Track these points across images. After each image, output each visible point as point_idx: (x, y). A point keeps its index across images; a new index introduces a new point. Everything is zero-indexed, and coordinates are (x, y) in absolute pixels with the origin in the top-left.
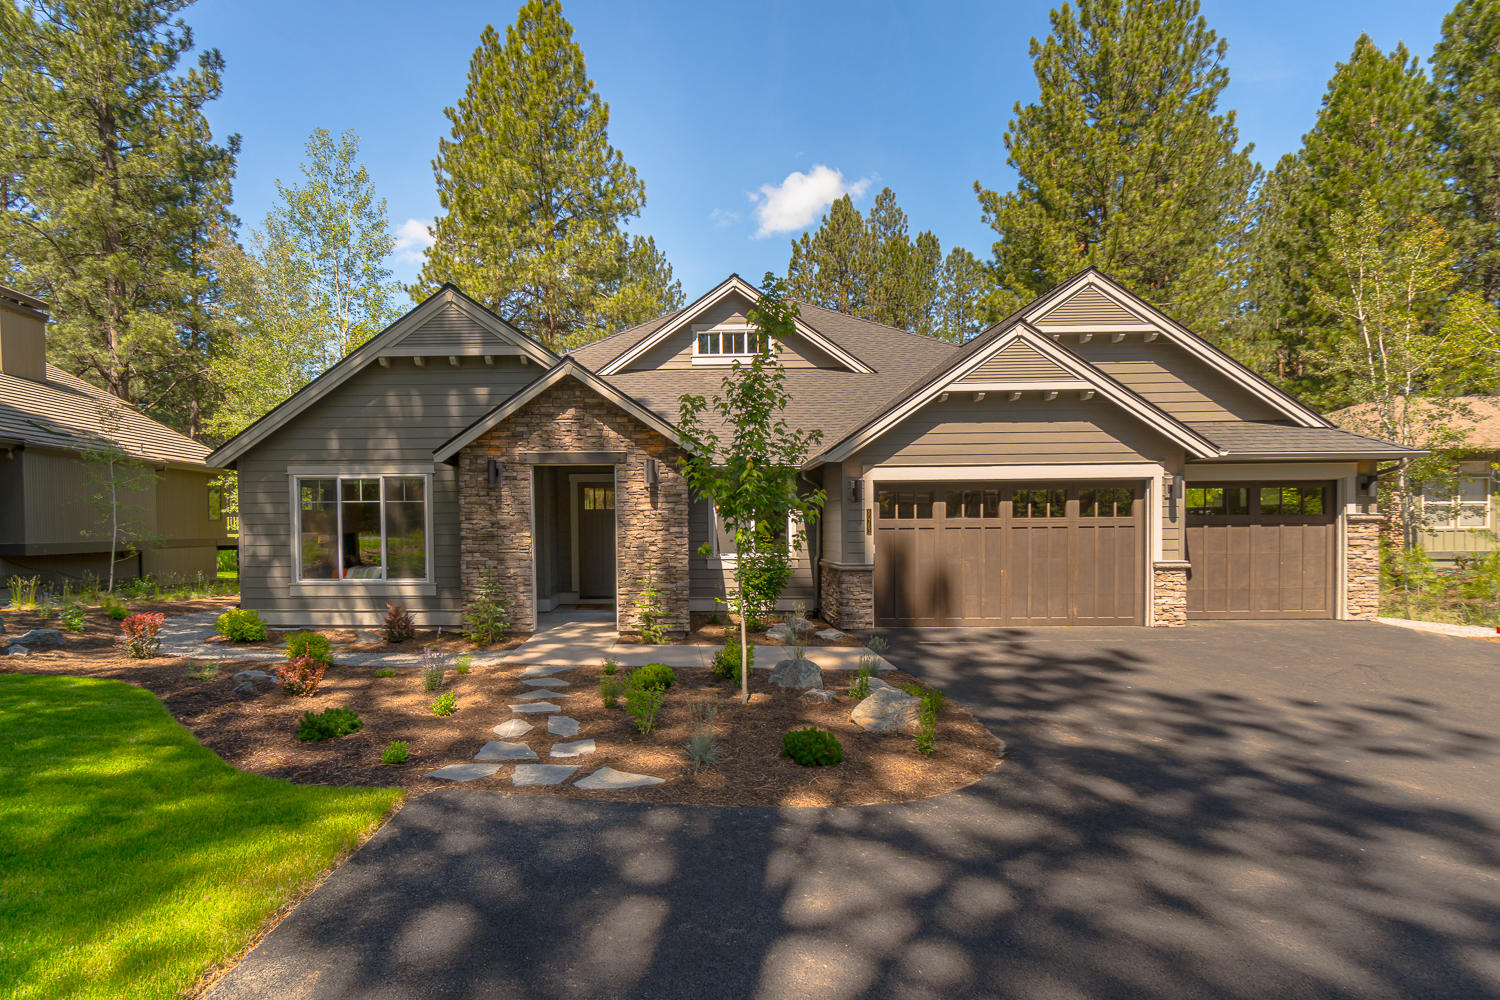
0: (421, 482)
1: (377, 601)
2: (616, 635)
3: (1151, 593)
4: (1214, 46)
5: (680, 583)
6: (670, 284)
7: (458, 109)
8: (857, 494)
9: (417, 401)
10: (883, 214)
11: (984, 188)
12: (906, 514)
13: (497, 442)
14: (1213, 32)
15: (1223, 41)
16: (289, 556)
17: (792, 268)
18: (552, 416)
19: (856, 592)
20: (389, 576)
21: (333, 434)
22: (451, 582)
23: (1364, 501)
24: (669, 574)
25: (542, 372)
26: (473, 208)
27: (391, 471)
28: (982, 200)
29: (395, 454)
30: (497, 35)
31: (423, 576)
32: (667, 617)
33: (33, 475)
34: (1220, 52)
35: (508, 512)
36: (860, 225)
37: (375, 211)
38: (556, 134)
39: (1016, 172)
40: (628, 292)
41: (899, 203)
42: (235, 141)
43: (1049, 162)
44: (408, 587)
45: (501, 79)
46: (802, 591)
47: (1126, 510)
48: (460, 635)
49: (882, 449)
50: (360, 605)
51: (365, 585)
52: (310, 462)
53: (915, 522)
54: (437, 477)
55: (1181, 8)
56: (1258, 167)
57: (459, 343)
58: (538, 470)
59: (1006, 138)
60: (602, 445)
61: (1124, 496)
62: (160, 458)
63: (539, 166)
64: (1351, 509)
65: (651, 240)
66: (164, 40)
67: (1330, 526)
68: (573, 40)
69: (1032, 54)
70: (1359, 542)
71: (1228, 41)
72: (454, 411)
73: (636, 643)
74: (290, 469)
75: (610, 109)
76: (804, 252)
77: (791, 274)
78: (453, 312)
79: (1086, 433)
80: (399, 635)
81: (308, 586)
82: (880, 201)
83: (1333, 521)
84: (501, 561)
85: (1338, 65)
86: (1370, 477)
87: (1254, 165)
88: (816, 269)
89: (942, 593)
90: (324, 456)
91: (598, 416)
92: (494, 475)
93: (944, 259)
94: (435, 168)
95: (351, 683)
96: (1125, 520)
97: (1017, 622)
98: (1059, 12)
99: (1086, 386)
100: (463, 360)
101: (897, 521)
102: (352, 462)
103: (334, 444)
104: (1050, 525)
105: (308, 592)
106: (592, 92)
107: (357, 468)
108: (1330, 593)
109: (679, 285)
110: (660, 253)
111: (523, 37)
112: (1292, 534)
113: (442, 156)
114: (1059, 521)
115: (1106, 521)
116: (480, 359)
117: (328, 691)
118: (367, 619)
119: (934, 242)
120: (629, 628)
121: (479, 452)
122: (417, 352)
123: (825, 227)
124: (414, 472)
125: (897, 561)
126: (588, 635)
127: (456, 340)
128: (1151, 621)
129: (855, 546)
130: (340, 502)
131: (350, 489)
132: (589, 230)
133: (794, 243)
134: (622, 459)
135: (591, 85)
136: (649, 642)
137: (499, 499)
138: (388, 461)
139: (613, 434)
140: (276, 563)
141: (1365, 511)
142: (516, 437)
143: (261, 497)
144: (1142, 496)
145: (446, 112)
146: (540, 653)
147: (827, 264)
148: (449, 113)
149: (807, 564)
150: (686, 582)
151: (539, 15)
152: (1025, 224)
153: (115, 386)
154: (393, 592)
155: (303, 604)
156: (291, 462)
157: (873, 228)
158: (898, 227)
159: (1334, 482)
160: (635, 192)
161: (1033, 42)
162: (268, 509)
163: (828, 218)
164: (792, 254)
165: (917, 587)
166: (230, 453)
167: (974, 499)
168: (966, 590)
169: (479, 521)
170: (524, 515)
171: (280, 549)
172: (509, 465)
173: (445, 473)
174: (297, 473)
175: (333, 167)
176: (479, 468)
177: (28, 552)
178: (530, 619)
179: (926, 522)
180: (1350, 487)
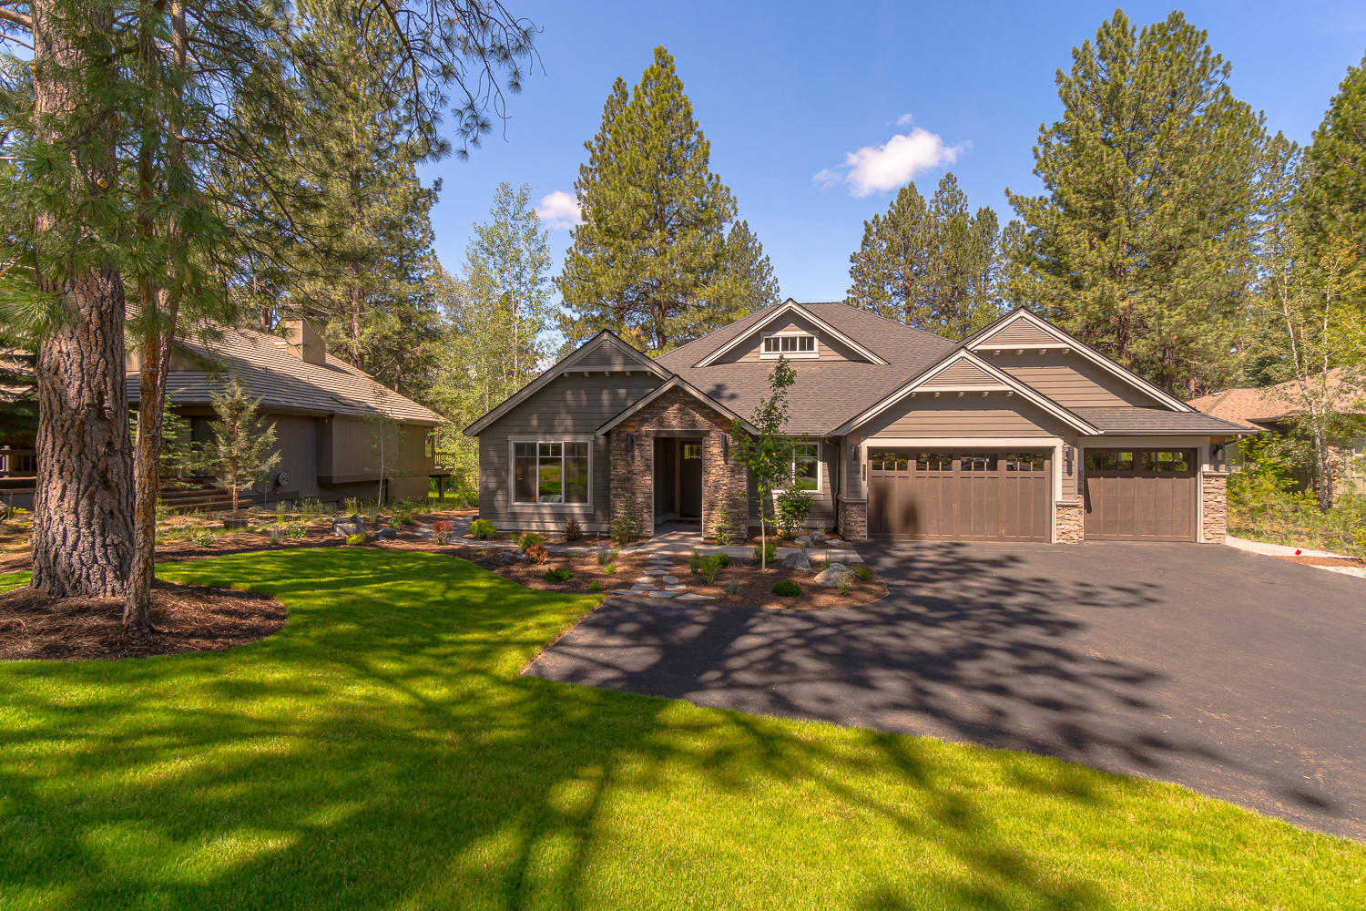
0: (586, 444)
1: (559, 516)
2: (702, 539)
3: (1055, 521)
4: (1220, 68)
5: (741, 509)
6: (760, 259)
7: (594, 142)
8: (856, 457)
9: (584, 397)
10: (945, 195)
11: (1013, 194)
12: (890, 468)
13: (633, 424)
14: (1219, 56)
15: (1228, 63)
16: (507, 489)
17: (863, 244)
18: (665, 409)
19: (855, 516)
20: (566, 501)
21: (535, 417)
22: (604, 505)
23: (1216, 464)
24: (733, 503)
25: (661, 382)
26: (606, 224)
27: (567, 439)
28: (1011, 202)
29: (571, 428)
30: (625, 84)
31: (586, 501)
32: (732, 529)
34: (1225, 73)
35: (638, 465)
36: (923, 208)
37: (540, 238)
38: (671, 164)
39: (1041, 180)
40: (722, 284)
41: (960, 186)
42: (438, 184)
43: (1067, 173)
44: (576, 508)
45: (629, 126)
46: (825, 515)
47: (1039, 467)
48: (609, 537)
49: (875, 425)
50: (548, 518)
51: (551, 506)
52: (520, 433)
53: (896, 473)
54: (595, 442)
55: (1190, 38)
56: (1295, 146)
57: (610, 364)
58: (656, 440)
59: (1035, 150)
60: (695, 426)
61: (1040, 457)
62: (401, 417)
63: (655, 188)
64: (1206, 468)
65: (745, 224)
66: (395, 118)
67: (1193, 479)
68: (683, 93)
69: (1059, 82)
70: (1211, 490)
71: (1232, 64)
72: (606, 403)
73: (713, 544)
74: (510, 437)
75: (712, 145)
76: (875, 230)
77: (863, 249)
78: (607, 345)
79: (1011, 417)
80: (573, 536)
81: (517, 505)
82: (943, 185)
83: (1195, 476)
84: (634, 494)
85: (1349, 68)
86: (1219, 446)
87: (1291, 143)
88: (885, 245)
89: (911, 517)
90: (530, 430)
91: (693, 409)
92: (631, 442)
93: (1001, 230)
94: (576, 188)
95: (557, 559)
96: (1039, 473)
97: (963, 539)
98: (1080, 50)
99: (1009, 388)
100: (612, 373)
101: (884, 472)
102: (545, 433)
103: (535, 422)
104: (986, 476)
105: (518, 510)
106: (697, 130)
107: (548, 436)
108: (1193, 524)
109: (768, 259)
110: (752, 234)
111: (645, 93)
112: (1165, 485)
113: (581, 178)
114: (991, 473)
115: (1027, 473)
116: (623, 373)
117: (548, 562)
118: (552, 527)
119: (992, 216)
120: (710, 536)
121: (622, 429)
122: (586, 369)
123: (893, 211)
124: (581, 439)
125: (881, 495)
126: (683, 539)
127: (607, 361)
128: (1054, 541)
129: (855, 489)
130: (538, 457)
131: (544, 449)
132: (693, 237)
133: (866, 223)
134: (707, 433)
135: (697, 125)
136: (721, 543)
137: (633, 457)
138: (565, 432)
139: (701, 419)
140: (500, 492)
141: (1217, 469)
142: (644, 421)
143: (492, 453)
144: (1050, 458)
145: (585, 145)
146: (656, 547)
147: (892, 242)
148: (588, 145)
149: (830, 497)
150: (746, 508)
151: (658, 77)
152: (1046, 221)
153: (356, 361)
154: (567, 511)
155: (514, 517)
156: (511, 433)
157: (937, 207)
158: (959, 206)
159: (1196, 449)
160: (729, 206)
161: (1058, 73)
162: (496, 460)
163: (895, 203)
164: (864, 233)
165: (895, 513)
166: (477, 429)
167: (937, 458)
168: (928, 517)
169: (621, 470)
170: (648, 466)
171: (502, 484)
172: (639, 437)
173: (602, 441)
174: (513, 440)
175: (511, 209)
176: (620, 439)
177: (335, 481)
178: (650, 529)
179: (902, 473)
180: (1205, 452)
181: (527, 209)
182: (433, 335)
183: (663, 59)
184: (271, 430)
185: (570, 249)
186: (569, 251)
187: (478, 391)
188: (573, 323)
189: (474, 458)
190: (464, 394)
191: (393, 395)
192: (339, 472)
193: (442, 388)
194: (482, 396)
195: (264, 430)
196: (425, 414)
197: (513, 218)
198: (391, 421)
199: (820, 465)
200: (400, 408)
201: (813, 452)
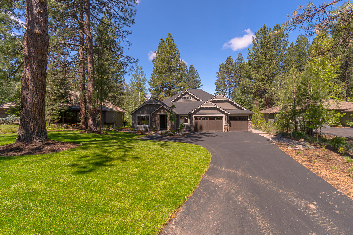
1: (144, 128)
3: (223, 128)
8: (192, 118)
9: (148, 108)
10: (239, 58)
13: (156, 113)
17: (219, 70)
18: (161, 110)
19: (192, 127)
22: (152, 126)
24: (172, 125)
25: (161, 106)
26: (158, 71)
27: (145, 115)
29: (147, 113)
30: (163, 39)
31: (149, 125)
33: (107, 114)
35: (157, 119)
44: (147, 126)
45: (163, 50)
46: (189, 127)
47: (221, 119)
48: (152, 130)
49: (195, 113)
50: (143, 128)
51: (143, 126)
52: (139, 114)
53: (199, 120)
58: (160, 115)
60: (166, 113)
61: (222, 117)
62: (118, 111)
64: (249, 119)
67: (246, 121)
68: (174, 43)
70: (250, 123)
72: (152, 109)
78: (152, 100)
79: (216, 111)
80: (147, 130)
81: (138, 126)
84: (156, 124)
86: (251, 116)
89: (201, 128)
91: (165, 110)
92: (156, 115)
96: (221, 121)
97: (209, 131)
99: (215, 106)
100: (153, 104)
102: (142, 114)
103: (141, 112)
105: (138, 127)
106: (178, 50)
108: (247, 129)
112: (243, 122)
114: (214, 120)
115: (219, 120)
116: (155, 104)
118: (143, 129)
120: (168, 130)
121: (154, 113)
122: (149, 104)
123: (225, 63)
124: (148, 115)
125: (196, 124)
126: (164, 131)
127: (152, 102)
128: (223, 131)
129: (192, 123)
131: (142, 117)
133: (220, 65)
134: (168, 114)
138: (145, 114)
140: (135, 124)
142: (158, 112)
143: (134, 117)
149: (190, 125)
151: (169, 40)
154: (146, 127)
155: (137, 128)
157: (237, 61)
158: (242, 61)
164: (219, 67)
165: (198, 127)
166: (131, 113)
167: (205, 118)
168: (204, 127)
169: (154, 120)
170: (158, 119)
171: (135, 122)
172: (157, 115)
173: (151, 115)
174: (137, 115)
175: (139, 70)
176: (154, 115)
177: (107, 123)
178: (159, 129)
179: (200, 120)
180: (248, 117)
181: (142, 70)
182: (123, 94)
183: (170, 36)
184: (99, 114)
185: (152, 74)
186: (151, 75)
187: (132, 106)
188: (152, 90)
189: (131, 119)
190: (129, 106)
191: (117, 107)
192: (107, 121)
193: (125, 106)
194: (133, 107)
195: (98, 114)
196: (122, 110)
197: (139, 72)
198: (116, 112)
199: (188, 119)
200: (118, 109)
201: (187, 117)
